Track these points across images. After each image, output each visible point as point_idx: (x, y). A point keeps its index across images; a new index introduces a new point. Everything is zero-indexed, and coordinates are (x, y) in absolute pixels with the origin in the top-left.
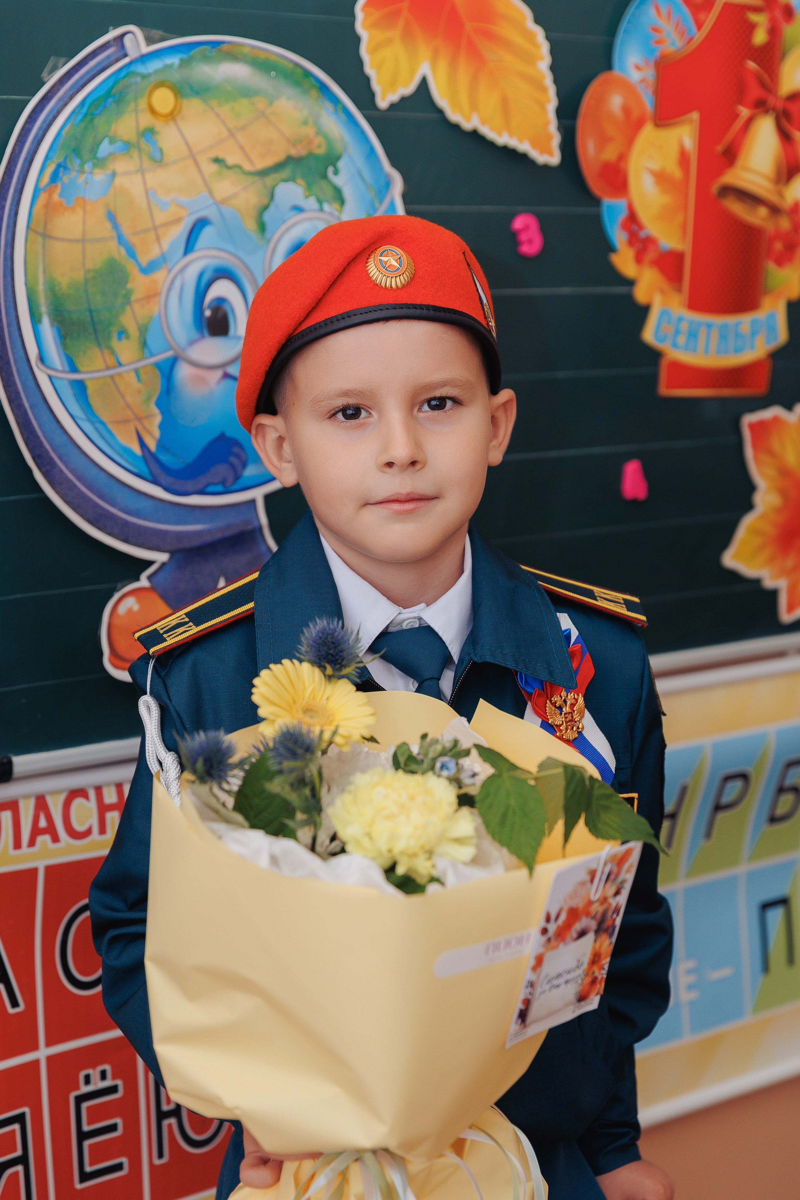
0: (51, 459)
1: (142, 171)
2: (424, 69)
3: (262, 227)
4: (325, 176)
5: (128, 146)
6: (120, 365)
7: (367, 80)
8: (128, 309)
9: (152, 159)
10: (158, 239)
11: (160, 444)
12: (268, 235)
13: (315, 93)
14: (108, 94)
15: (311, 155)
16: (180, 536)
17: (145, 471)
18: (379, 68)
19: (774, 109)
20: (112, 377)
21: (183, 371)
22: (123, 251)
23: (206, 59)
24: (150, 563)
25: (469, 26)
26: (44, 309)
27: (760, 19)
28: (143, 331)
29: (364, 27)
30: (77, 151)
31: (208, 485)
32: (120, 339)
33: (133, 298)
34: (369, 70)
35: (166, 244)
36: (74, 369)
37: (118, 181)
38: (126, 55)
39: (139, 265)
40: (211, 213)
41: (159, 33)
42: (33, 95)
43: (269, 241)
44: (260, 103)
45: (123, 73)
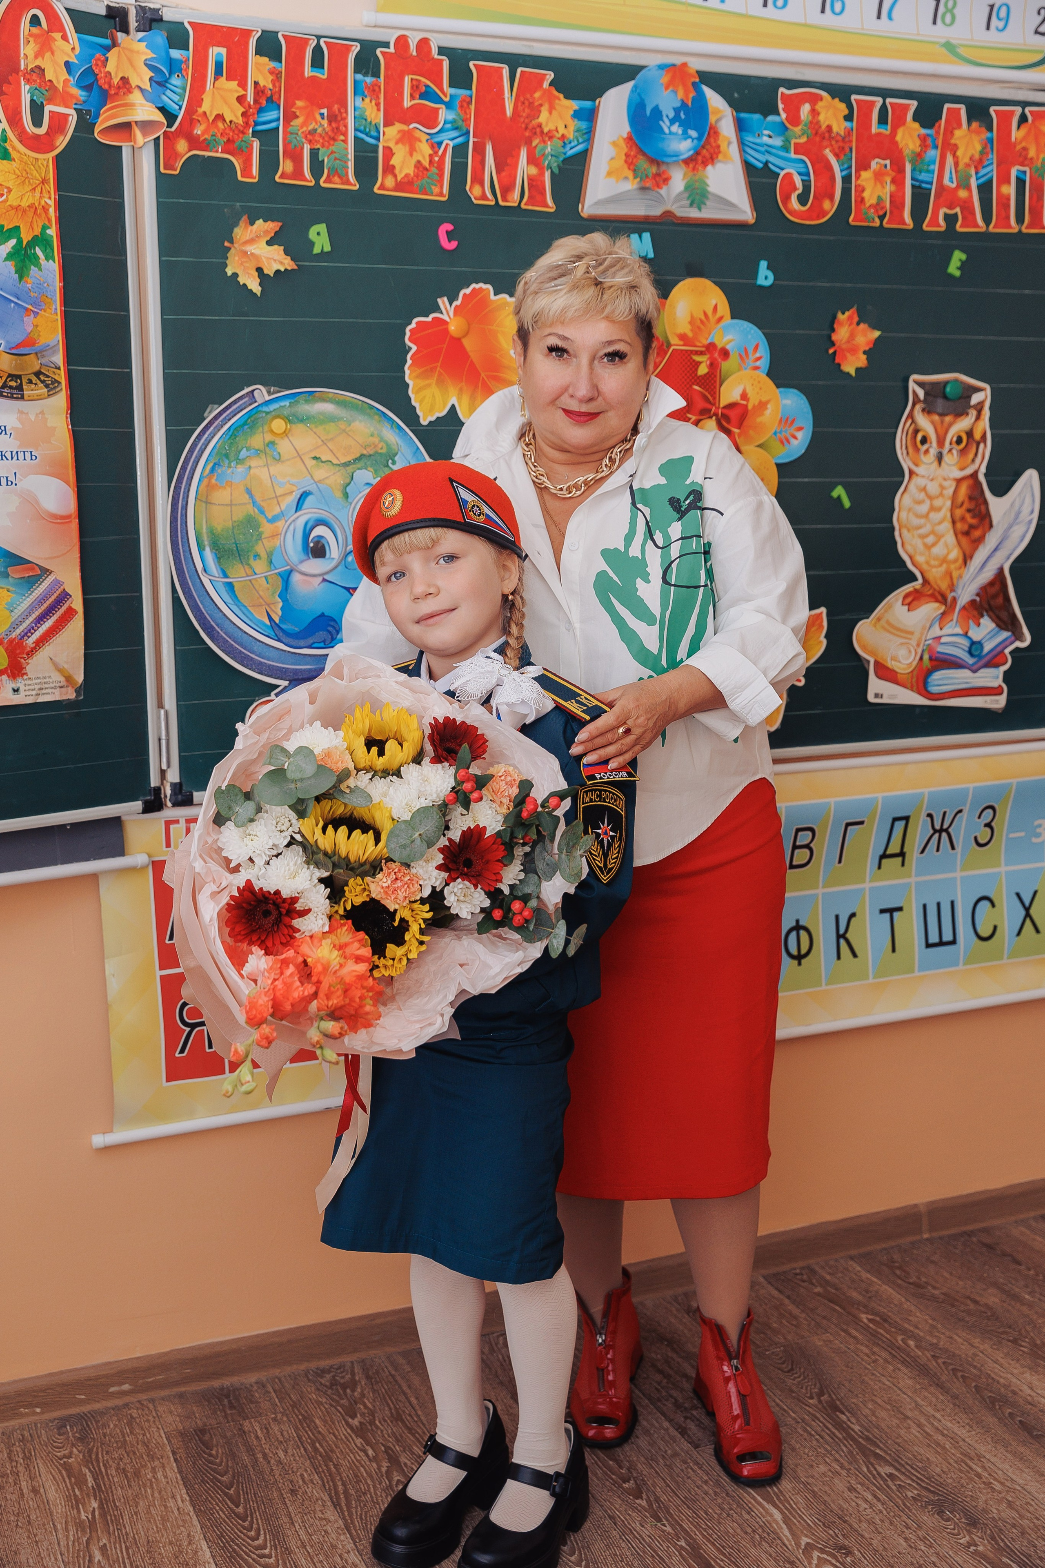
0: (212, 626)
1: (267, 465)
2: (453, 400)
3: (346, 495)
4: (387, 466)
5: (258, 452)
6: (256, 574)
7: (415, 408)
8: (260, 542)
9: (274, 458)
10: (279, 504)
11: (282, 619)
12: (349, 500)
13: (377, 417)
14: (245, 424)
15: (376, 453)
16: (296, 671)
17: (272, 634)
18: (421, 402)
19: (716, 414)
20: (250, 581)
21: (296, 578)
22: (256, 510)
23: (307, 401)
24: (278, 686)
25: (483, 375)
26: (206, 543)
27: (704, 359)
28: (270, 555)
29: (409, 378)
30: (227, 456)
31: (314, 643)
32: (255, 560)
33: (263, 536)
34: (413, 403)
35: (283, 507)
36: (226, 576)
37: (252, 471)
38: (256, 402)
39: (266, 517)
40: (312, 488)
41: (277, 389)
42: (199, 426)
43: (351, 503)
44: (342, 425)
45: (255, 411)
